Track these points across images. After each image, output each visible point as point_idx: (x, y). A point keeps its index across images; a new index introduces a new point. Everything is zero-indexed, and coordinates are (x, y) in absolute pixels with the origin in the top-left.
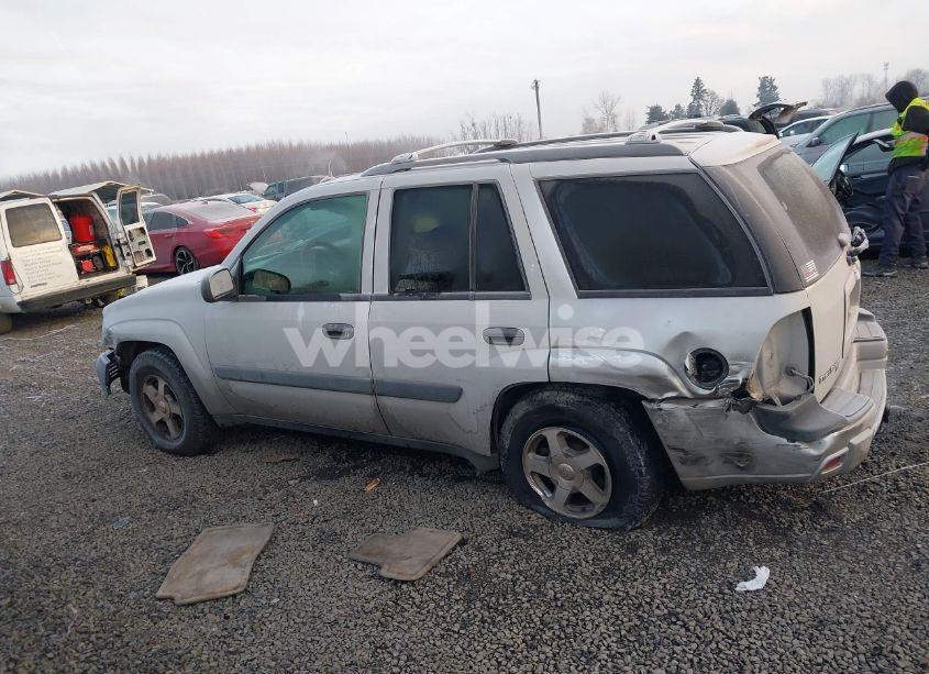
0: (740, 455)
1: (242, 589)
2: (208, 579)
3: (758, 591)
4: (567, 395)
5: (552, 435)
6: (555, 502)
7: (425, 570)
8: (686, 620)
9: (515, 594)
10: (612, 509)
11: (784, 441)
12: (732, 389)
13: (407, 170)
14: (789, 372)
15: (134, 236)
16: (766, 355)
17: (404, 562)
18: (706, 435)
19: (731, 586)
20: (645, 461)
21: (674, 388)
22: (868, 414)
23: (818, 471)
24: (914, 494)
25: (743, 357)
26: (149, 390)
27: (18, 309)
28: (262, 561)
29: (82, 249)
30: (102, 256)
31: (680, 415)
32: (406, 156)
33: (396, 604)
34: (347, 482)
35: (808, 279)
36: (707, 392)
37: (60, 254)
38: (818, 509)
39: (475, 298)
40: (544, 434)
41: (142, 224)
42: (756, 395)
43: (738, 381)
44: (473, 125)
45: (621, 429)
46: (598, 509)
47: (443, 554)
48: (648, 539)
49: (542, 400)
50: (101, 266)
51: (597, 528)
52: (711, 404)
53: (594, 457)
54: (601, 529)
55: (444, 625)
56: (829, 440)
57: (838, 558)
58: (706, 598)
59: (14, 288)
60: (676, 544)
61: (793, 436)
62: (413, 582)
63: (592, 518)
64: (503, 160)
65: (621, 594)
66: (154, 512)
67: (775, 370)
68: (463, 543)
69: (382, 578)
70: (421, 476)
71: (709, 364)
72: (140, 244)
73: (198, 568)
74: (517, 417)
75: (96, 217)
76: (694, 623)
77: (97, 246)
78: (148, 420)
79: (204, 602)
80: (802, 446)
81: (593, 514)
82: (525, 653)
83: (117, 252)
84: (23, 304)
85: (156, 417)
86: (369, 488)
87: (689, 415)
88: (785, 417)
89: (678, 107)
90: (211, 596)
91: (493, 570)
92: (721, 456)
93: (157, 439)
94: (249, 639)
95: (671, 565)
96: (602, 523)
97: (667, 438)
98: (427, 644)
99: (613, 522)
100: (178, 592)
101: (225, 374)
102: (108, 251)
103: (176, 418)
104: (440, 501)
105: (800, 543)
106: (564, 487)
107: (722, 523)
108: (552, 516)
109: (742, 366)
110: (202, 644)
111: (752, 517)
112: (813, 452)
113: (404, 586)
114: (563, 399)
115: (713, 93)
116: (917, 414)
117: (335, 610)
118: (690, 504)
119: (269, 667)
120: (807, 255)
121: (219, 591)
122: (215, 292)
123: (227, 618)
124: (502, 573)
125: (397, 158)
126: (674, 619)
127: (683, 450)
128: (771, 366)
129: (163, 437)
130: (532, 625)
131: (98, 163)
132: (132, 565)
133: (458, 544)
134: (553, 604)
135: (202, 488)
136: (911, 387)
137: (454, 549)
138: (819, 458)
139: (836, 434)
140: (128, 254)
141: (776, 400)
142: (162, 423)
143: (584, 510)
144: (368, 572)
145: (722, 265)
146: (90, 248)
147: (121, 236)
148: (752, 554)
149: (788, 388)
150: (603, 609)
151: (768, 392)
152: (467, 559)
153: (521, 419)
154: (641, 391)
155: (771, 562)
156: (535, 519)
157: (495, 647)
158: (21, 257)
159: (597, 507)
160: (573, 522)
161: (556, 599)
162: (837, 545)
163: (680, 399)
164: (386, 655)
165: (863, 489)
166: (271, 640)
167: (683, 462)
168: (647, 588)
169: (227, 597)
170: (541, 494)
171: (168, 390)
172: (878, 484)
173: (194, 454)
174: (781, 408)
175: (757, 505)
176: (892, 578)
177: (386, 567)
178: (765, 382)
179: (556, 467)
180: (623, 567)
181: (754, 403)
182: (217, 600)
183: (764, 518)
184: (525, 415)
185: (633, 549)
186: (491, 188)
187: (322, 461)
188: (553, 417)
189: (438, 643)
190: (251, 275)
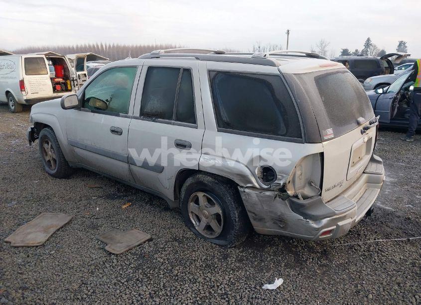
0: (280, 221)
1: (41, 244)
2: (29, 237)
3: (273, 290)
4: (209, 177)
5: (201, 195)
6: (199, 227)
7: (125, 250)
8: (231, 298)
9: (160, 269)
10: (222, 236)
11: (302, 218)
12: (278, 187)
13: (157, 58)
14: (310, 183)
15: (81, 77)
16: (298, 173)
17: (119, 244)
18: (265, 208)
19: (262, 285)
20: (239, 216)
21: (251, 182)
22: (351, 211)
23: (317, 236)
24: (376, 255)
25: (285, 172)
26: (46, 146)
27: (24, 102)
28: (59, 232)
29: (57, 80)
30: (65, 84)
31: (253, 196)
32: (157, 52)
33: (104, 264)
34: (116, 203)
35: (326, 138)
36: (266, 187)
37: (46, 80)
38: (325, 253)
39: (174, 124)
40: (198, 194)
41: (85, 72)
42: (290, 192)
43: (280, 184)
44: (259, 47)
45: (229, 198)
46: (217, 235)
47: (137, 244)
48: (234, 253)
49: (198, 178)
50: (64, 89)
51: (214, 244)
52: (268, 193)
53: (217, 209)
54: (216, 244)
55: (119, 278)
56: (325, 221)
57: (321, 280)
58: (246, 289)
59: (24, 93)
60: (247, 258)
61: (306, 216)
62: (117, 255)
63: (213, 239)
64: (197, 58)
65: (207, 278)
66: (28, 201)
67: (303, 181)
68: (150, 240)
69: (105, 251)
70: (151, 205)
71: (268, 173)
72: (83, 81)
73: (29, 231)
74: (188, 184)
75: (65, 66)
76: (233, 301)
77: (63, 79)
78: (45, 160)
79: (23, 247)
80: (310, 222)
81: (215, 237)
82: (147, 300)
83: (72, 84)
84: (26, 100)
85: (47, 159)
86: (124, 207)
87: (257, 196)
88: (302, 206)
89: (357, 51)
90: (26, 245)
91: (156, 256)
92: (272, 219)
93: (47, 168)
94: (31, 268)
95: (239, 268)
96: (217, 241)
97: (248, 207)
98: (106, 286)
99: (222, 242)
100: (14, 240)
101: (73, 144)
102: (68, 82)
103: (55, 160)
104: (151, 219)
105: (306, 270)
106: (204, 221)
107: (275, 252)
108: (197, 234)
109: (282, 176)
110: (11, 266)
111: (291, 252)
112: (315, 226)
113: (113, 256)
114: (207, 179)
115: (375, 46)
116: (398, 214)
117: (76, 262)
118: (265, 240)
119: (31, 283)
120: (329, 125)
121: (31, 243)
122: (66, 105)
123: (28, 256)
124: (159, 258)
125: (154, 52)
126: (225, 297)
127: (254, 213)
128: (300, 179)
129: (49, 168)
130: (158, 286)
131: (91, 45)
132: (5, 224)
133: (147, 240)
134: (174, 278)
135: (55, 194)
136: (403, 200)
137: (145, 242)
138: (318, 230)
139: (328, 219)
140: (77, 85)
141: (300, 196)
142: (49, 161)
143: (211, 234)
144: (101, 246)
145: (282, 125)
146: (60, 80)
147: (74, 76)
148: (280, 271)
149: (308, 191)
150: (195, 285)
151: (297, 192)
152: (147, 248)
153: (189, 186)
154: (237, 181)
155: (286, 277)
156: (189, 234)
157: (135, 294)
158: (29, 80)
159: (216, 234)
160: (205, 239)
161: (177, 276)
162: (324, 274)
163: (254, 188)
164: (85, 288)
165: (351, 247)
166: (40, 271)
167: (255, 219)
168: (221, 279)
169: (33, 247)
170: (194, 223)
171: (52, 147)
172: (360, 246)
173: (60, 178)
174: (302, 201)
175: (296, 246)
176: (342, 296)
177: (109, 245)
178: (296, 186)
179: (201, 211)
180: (216, 266)
181: (289, 196)
182: (28, 247)
183: (296, 254)
184: (191, 184)
185: (226, 257)
186: (188, 72)
187: (112, 190)
188: (202, 187)
189: (111, 287)
190: (89, 99)
